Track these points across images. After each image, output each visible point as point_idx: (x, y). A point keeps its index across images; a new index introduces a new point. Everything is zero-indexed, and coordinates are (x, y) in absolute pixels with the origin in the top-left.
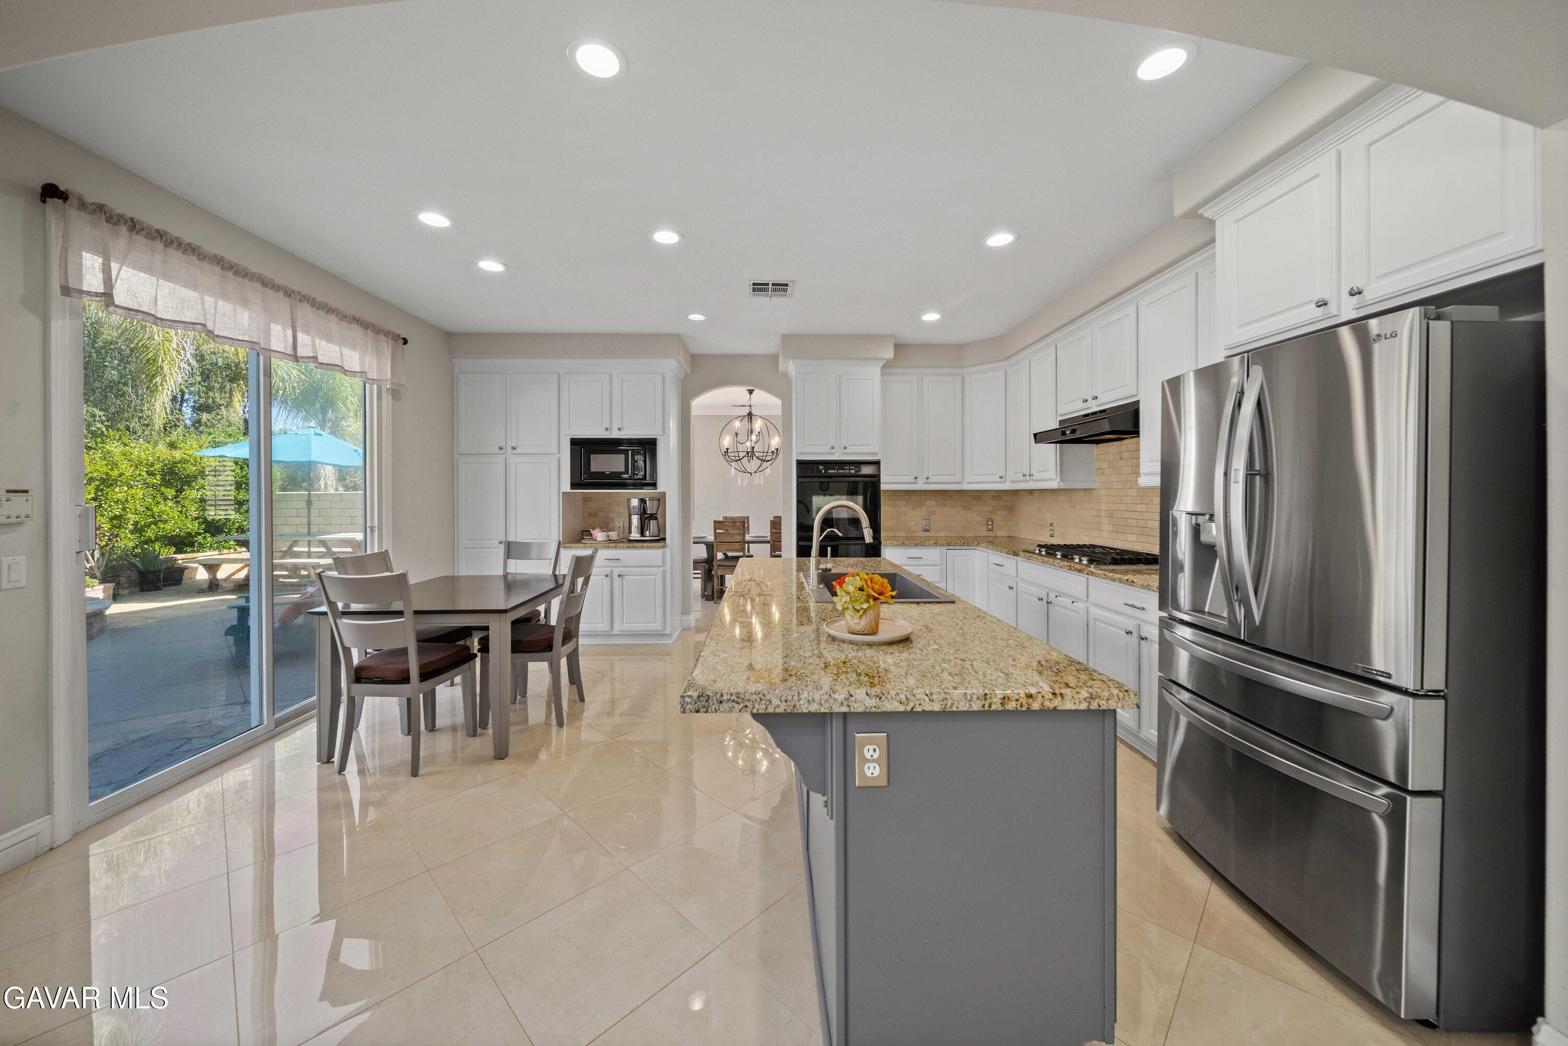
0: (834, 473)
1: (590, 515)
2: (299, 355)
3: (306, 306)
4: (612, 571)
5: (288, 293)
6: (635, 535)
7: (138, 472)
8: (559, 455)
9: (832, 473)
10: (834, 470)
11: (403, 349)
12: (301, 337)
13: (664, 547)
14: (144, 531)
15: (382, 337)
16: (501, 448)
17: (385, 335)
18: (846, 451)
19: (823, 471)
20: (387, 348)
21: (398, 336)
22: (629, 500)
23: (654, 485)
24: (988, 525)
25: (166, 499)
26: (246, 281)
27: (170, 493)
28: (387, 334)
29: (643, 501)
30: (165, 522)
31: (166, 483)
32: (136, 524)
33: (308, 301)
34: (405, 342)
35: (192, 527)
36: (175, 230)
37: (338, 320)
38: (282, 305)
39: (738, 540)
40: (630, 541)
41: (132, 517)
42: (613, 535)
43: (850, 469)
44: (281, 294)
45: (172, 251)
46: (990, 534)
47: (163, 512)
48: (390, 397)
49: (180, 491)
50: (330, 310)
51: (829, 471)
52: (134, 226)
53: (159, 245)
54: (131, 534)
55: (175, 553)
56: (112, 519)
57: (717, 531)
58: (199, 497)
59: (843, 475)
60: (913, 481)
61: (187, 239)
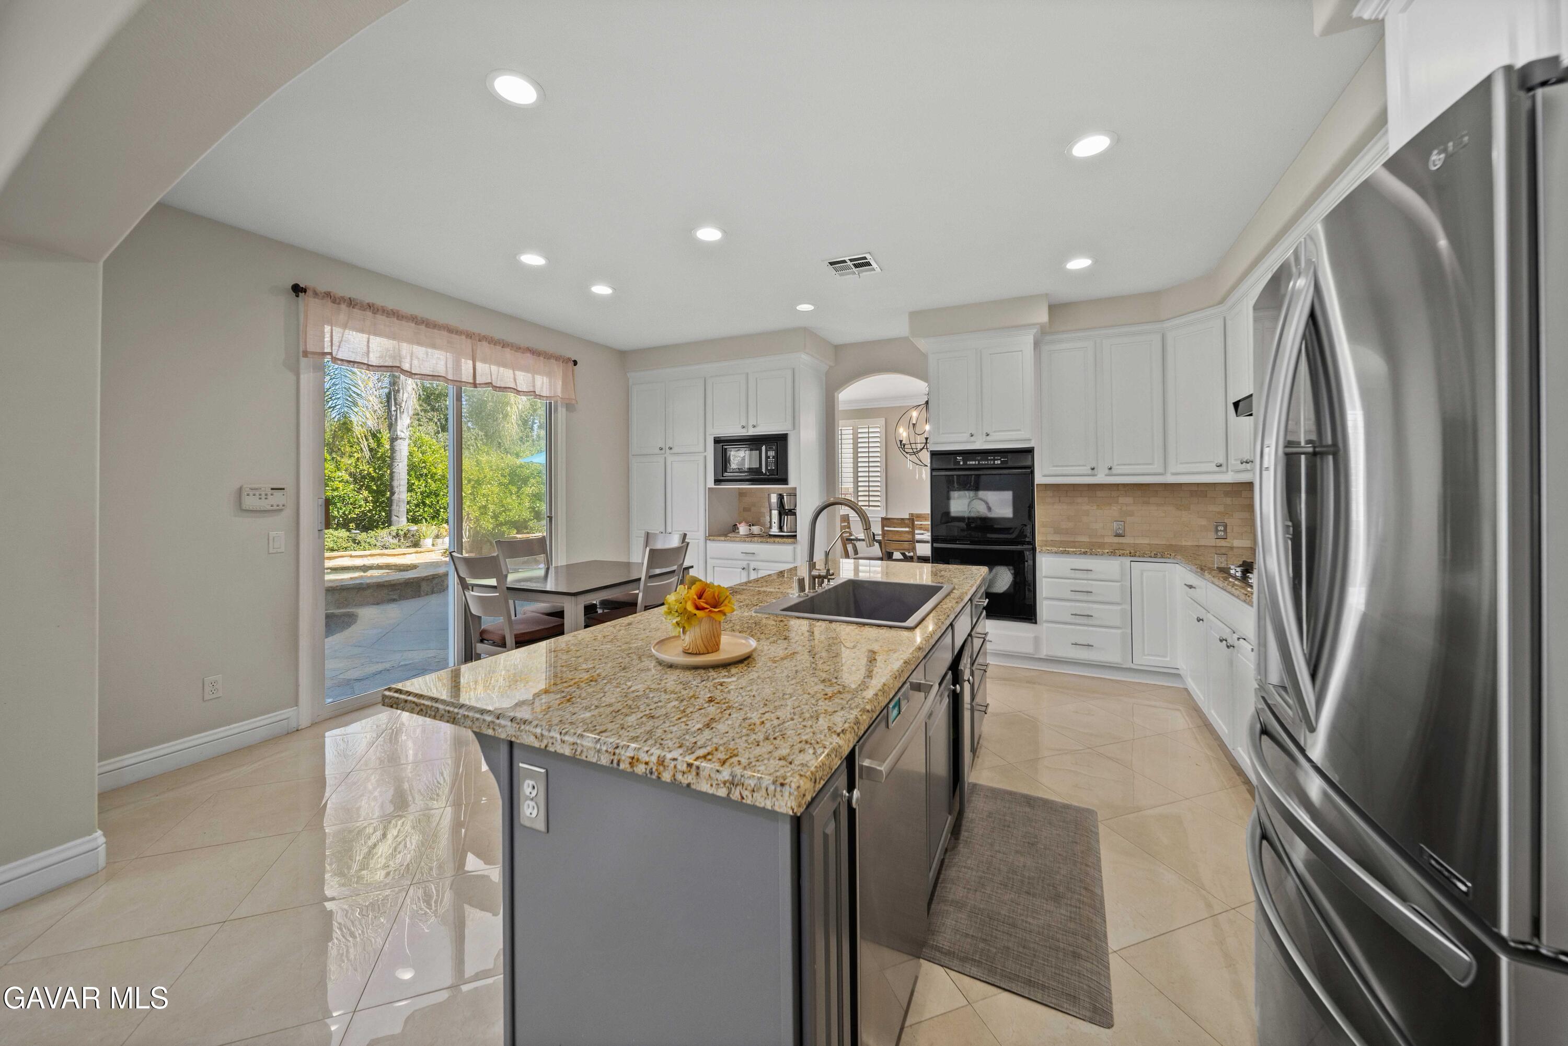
0: (975, 464)
1: (745, 510)
2: (477, 382)
3: (485, 344)
4: (748, 565)
5: (469, 335)
6: (775, 530)
7: (496, 475)
8: (705, 454)
9: (972, 465)
10: (975, 461)
11: (573, 371)
12: (479, 365)
13: (794, 543)
14: (499, 517)
15: (553, 361)
16: (661, 449)
17: (556, 360)
18: (988, 438)
19: (961, 463)
20: (558, 369)
21: (569, 359)
22: (769, 495)
23: (784, 481)
24: (1217, 531)
25: (511, 494)
26: (436, 331)
27: (514, 489)
28: (558, 358)
29: (781, 497)
30: (510, 510)
31: (511, 482)
32: (494, 512)
33: (486, 340)
34: (575, 363)
35: (526, 514)
36: (379, 301)
37: (513, 352)
38: (466, 344)
39: (906, 539)
40: (771, 536)
41: (491, 507)
42: (756, 529)
43: (994, 460)
44: (463, 337)
45: (379, 316)
46: (1222, 543)
47: (508, 504)
48: (564, 410)
49: (519, 488)
50: (504, 345)
51: (968, 463)
52: (351, 303)
53: (369, 314)
54: (492, 519)
55: (517, 533)
56: (480, 508)
57: (886, 528)
58: (531, 492)
59: (986, 466)
60: (1090, 472)
61: (390, 305)
